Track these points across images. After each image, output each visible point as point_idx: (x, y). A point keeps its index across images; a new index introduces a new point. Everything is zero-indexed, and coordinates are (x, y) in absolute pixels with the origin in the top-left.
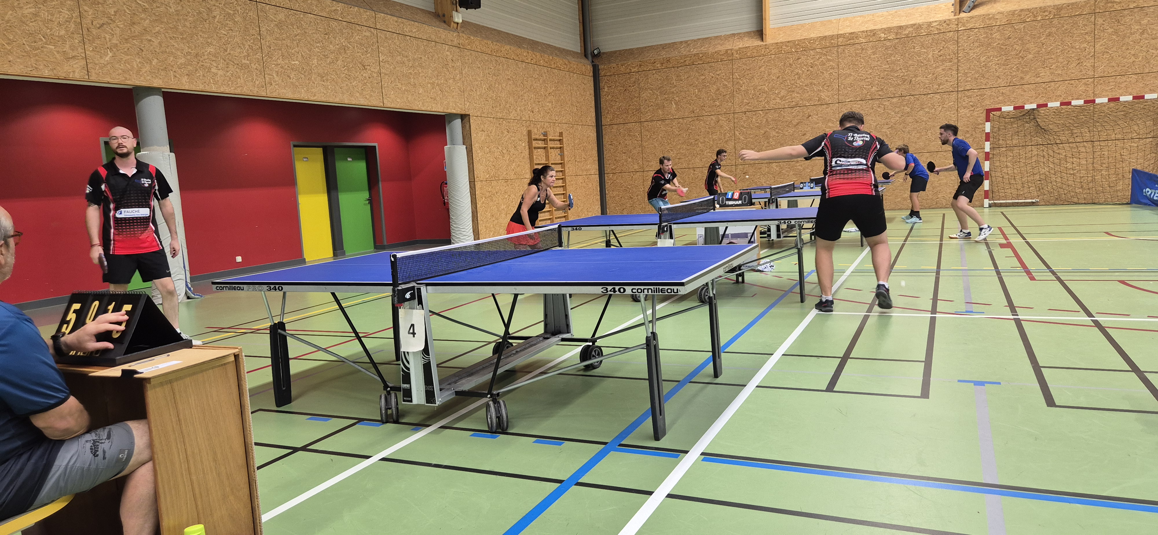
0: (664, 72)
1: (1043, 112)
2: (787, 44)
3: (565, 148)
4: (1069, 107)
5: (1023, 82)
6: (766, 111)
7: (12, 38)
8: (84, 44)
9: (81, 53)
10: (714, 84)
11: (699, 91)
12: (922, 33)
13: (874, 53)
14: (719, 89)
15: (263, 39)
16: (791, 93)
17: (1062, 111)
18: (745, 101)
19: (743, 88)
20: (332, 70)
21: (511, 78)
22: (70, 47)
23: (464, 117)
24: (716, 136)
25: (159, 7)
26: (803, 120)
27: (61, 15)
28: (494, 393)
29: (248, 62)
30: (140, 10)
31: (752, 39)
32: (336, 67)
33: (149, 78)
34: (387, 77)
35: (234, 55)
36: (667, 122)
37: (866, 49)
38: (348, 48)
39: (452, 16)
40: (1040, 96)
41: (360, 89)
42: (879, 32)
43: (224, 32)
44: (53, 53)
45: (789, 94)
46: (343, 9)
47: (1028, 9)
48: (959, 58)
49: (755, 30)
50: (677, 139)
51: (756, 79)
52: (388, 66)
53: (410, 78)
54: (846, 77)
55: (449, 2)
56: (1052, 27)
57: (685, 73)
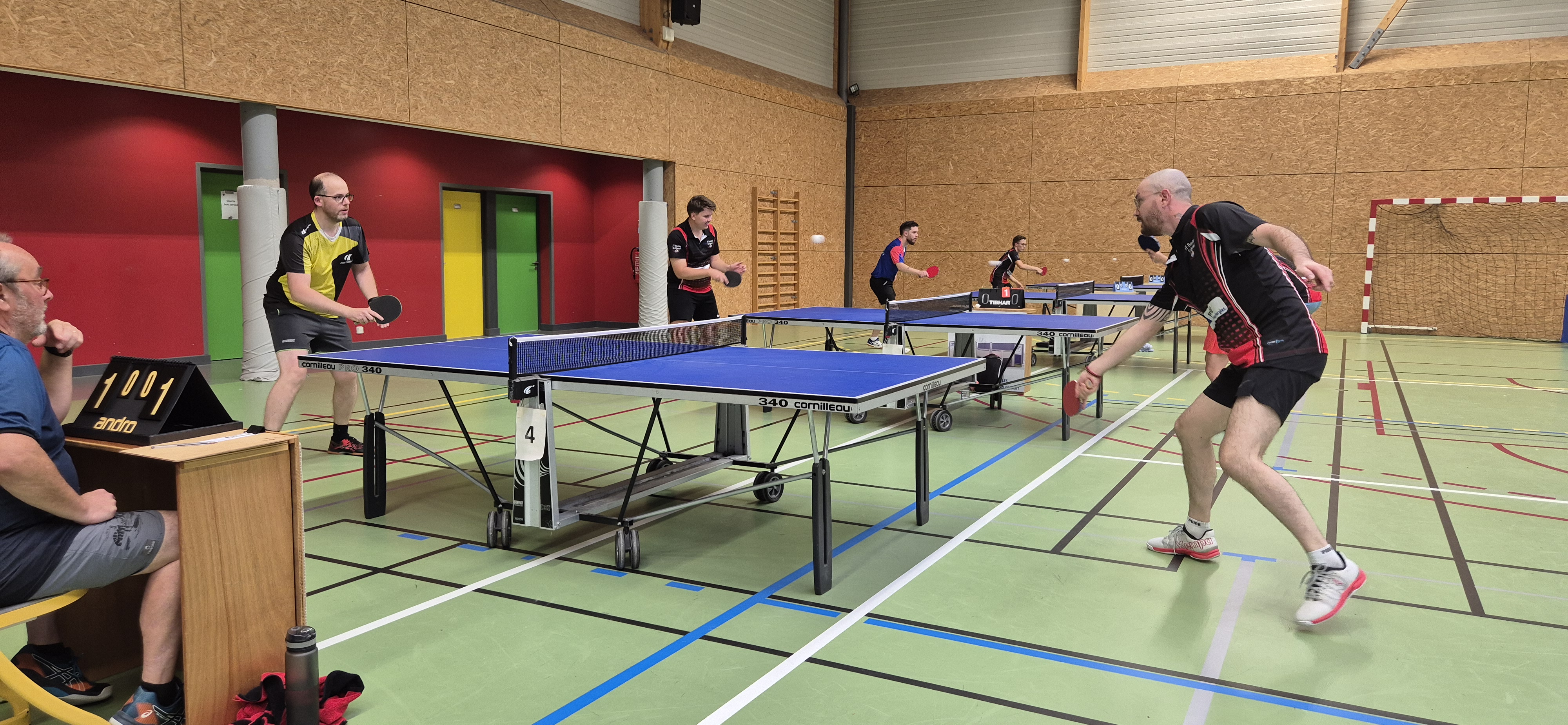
0: (941, 122)
1: (1450, 209)
2: (1108, 95)
3: (801, 213)
4: (1486, 205)
5: (1425, 167)
6: (1074, 182)
7: (92, 32)
8: (182, 45)
9: (178, 55)
10: (1007, 141)
11: (986, 150)
12: (1291, 92)
13: (1225, 115)
14: (1013, 149)
15: (411, 50)
16: (1109, 161)
17: (1476, 210)
18: (1047, 167)
19: (1044, 150)
20: (497, 94)
21: (734, 118)
22: (165, 47)
23: (668, 165)
24: (1005, 212)
26: (1124, 197)
27: (157, 6)
28: (627, 520)
29: (389, 78)
30: (257, 5)
31: (1061, 85)
32: (502, 91)
33: (260, 91)
34: (568, 107)
35: (372, 67)
36: (941, 188)
37: (1214, 109)
38: (521, 67)
39: (661, 33)
40: (1447, 188)
41: (531, 121)
42: (1233, 88)
43: (360, 38)
44: (143, 53)
45: (1107, 162)
46: (518, 17)
47: (1438, 69)
48: (1340, 129)
49: (1068, 73)
50: (953, 211)
51: (1063, 139)
52: (570, 93)
53: (599, 110)
54: (1184, 145)
55: (659, 14)
56: (1470, 95)
57: (969, 124)
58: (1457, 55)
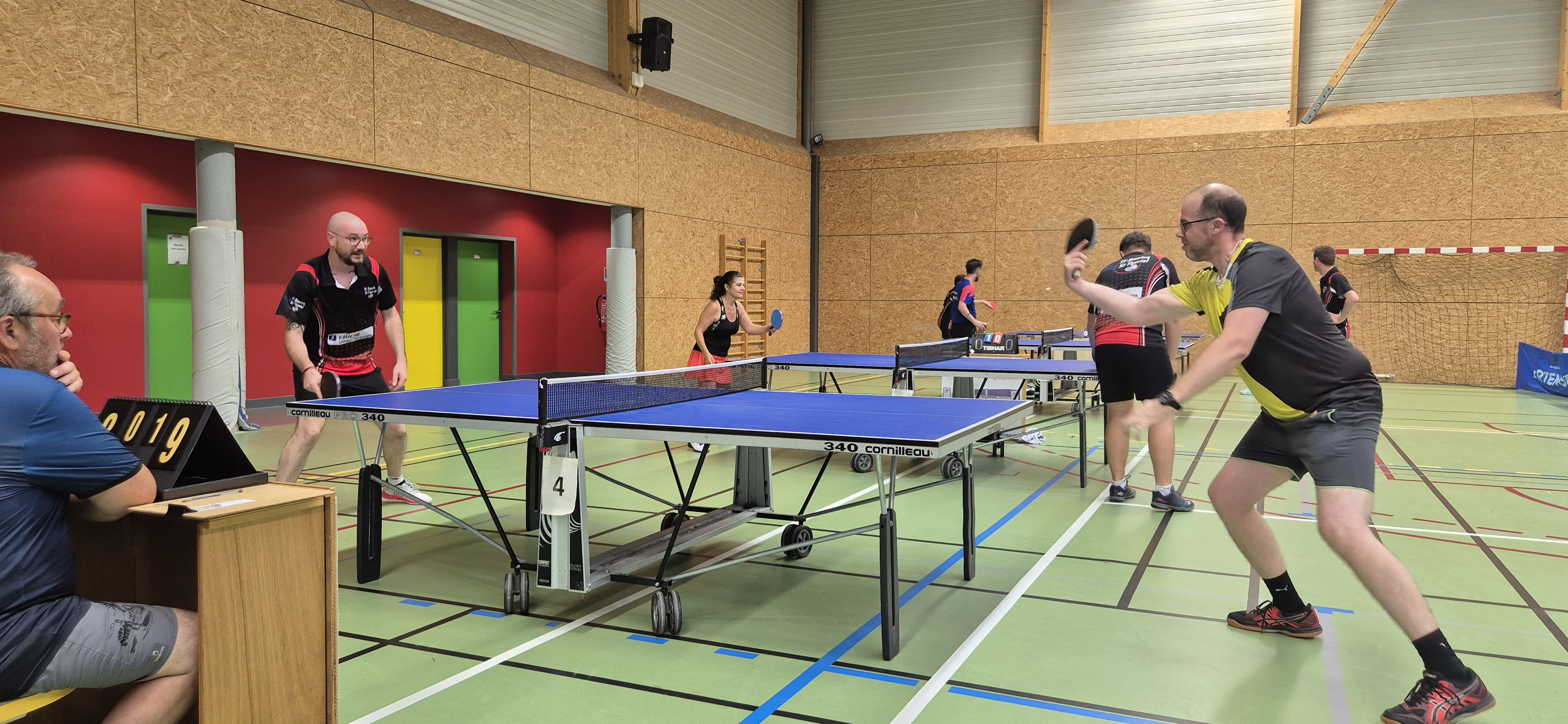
0: (905, 172)
1: (1403, 259)
2: (1070, 147)
3: (767, 262)
4: (1437, 255)
5: (1377, 218)
6: (1038, 232)
7: (40, 62)
8: (136, 78)
9: (132, 89)
10: (972, 191)
11: (951, 200)
12: (1248, 145)
13: (1184, 167)
14: (977, 199)
15: (377, 89)
16: (1073, 211)
17: (1428, 261)
18: (1011, 216)
19: (1009, 200)
20: (465, 136)
21: (703, 165)
22: (117, 79)
23: (636, 212)
25: (243, 37)
27: (111, 37)
28: (665, 580)
29: (354, 117)
30: (217, 39)
31: (1024, 137)
32: (471, 133)
33: (219, 128)
34: (538, 151)
35: (337, 106)
36: (906, 237)
37: (1174, 162)
38: (490, 109)
39: (630, 78)
40: (1399, 239)
41: (500, 164)
42: (1191, 140)
43: (325, 75)
44: (94, 86)
45: (1070, 212)
46: (487, 58)
47: (1387, 125)
48: (1295, 182)
49: (1029, 126)
50: (918, 261)
51: (1026, 189)
52: (540, 137)
53: (569, 155)
54: (1146, 196)
55: (628, 60)
56: (1417, 150)
57: (933, 174)
58: (1404, 111)
